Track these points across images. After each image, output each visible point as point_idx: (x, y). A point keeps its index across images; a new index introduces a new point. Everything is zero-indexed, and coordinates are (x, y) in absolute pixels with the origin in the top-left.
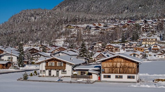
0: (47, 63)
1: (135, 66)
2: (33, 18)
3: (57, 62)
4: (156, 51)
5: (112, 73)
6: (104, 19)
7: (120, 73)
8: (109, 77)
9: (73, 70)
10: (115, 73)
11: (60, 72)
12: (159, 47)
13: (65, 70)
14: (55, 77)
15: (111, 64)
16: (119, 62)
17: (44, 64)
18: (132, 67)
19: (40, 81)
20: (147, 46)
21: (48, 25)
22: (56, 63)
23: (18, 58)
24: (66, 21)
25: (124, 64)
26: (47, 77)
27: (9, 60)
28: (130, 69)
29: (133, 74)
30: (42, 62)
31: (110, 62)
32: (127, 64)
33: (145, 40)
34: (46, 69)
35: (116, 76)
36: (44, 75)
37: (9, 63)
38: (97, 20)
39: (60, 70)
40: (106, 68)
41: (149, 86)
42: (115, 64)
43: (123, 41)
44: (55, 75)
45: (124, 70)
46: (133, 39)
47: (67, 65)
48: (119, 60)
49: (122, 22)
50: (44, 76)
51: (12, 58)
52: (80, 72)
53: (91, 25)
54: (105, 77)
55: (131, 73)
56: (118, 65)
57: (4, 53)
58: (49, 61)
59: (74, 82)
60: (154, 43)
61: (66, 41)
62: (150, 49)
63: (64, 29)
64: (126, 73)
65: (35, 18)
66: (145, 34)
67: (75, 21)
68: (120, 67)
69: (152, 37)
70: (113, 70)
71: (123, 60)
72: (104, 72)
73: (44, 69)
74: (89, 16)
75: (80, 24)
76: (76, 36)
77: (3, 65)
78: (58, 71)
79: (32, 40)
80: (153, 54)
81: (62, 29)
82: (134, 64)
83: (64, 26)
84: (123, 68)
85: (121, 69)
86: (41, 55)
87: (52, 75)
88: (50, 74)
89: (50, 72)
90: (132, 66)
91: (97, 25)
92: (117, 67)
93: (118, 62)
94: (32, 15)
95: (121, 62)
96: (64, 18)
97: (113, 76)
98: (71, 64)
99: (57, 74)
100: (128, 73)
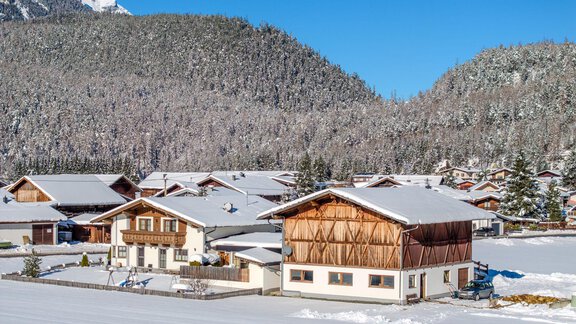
0: (133, 219)
1: (396, 237)
2: (517, 77)
3: (162, 219)
5: (319, 262)
7: (345, 263)
8: (308, 277)
10: (329, 262)
11: (170, 252)
13: (184, 247)
14: (156, 271)
15: (315, 226)
16: (340, 219)
17: (122, 225)
18: (385, 241)
22: (157, 221)
25: (358, 225)
28: (379, 249)
29: (388, 267)
30: (116, 217)
31: (311, 218)
32: (368, 228)
34: (129, 244)
35: (330, 273)
36: (124, 262)
39: (169, 246)
40: (298, 240)
42: (328, 225)
44: (156, 266)
45: (358, 252)
47: (189, 229)
48: (341, 210)
54: (295, 275)
55: (383, 267)
56: (340, 231)
64: (364, 264)
65: (525, 77)
68: (346, 241)
70: (321, 251)
71: (354, 213)
72: (293, 259)
73: (122, 241)
78: (163, 252)
82: (394, 226)
84: (355, 242)
85: (348, 246)
87: (146, 266)
88: (141, 262)
89: (141, 252)
90: (386, 238)
92: (333, 241)
93: (336, 219)
94: (514, 67)
95: (348, 219)
97: (321, 273)
99: (162, 263)
100: (372, 266)
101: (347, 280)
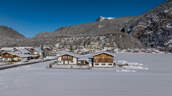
0: (62, 57)
1: (112, 58)
2: (45, 35)
4: (98, 49)
5: (100, 62)
6: (74, 36)
7: (104, 62)
8: (98, 64)
9: (77, 61)
10: (101, 62)
11: (70, 62)
12: (99, 47)
13: (73, 61)
14: (67, 65)
15: (99, 57)
17: (61, 58)
19: (60, 68)
20: (94, 47)
21: (52, 38)
22: (67, 57)
23: (42, 53)
24: (59, 37)
25: (106, 57)
26: (62, 65)
27: (38, 55)
28: (110, 60)
29: (111, 62)
30: (59, 57)
33: (93, 45)
34: (62, 60)
35: (102, 64)
36: (61, 63)
37: (39, 56)
38: (71, 37)
40: (96, 59)
41: (126, 71)
42: (101, 57)
43: (84, 45)
44: (67, 64)
45: (106, 61)
46: (88, 44)
47: (74, 58)
48: (103, 55)
49: (82, 38)
50: (60, 65)
51: (39, 53)
52: (81, 61)
53: (70, 39)
54: (96, 64)
55: (110, 62)
56: (103, 58)
57: (35, 50)
58: (63, 56)
59: (81, 69)
60: (97, 46)
61: (60, 45)
62: (95, 48)
63: (59, 40)
64: (107, 62)
65: (46, 36)
66: (93, 42)
67: (63, 37)
68: (104, 59)
69: (95, 43)
72: (95, 62)
73: (61, 60)
74: (68, 35)
75: (65, 38)
76: (64, 43)
77: (35, 57)
78: (69, 62)
79: (45, 44)
80: (97, 50)
81: (58, 40)
83: (58, 39)
84: (106, 59)
85: (105, 60)
86: (52, 51)
87: (65, 64)
88: (64, 63)
89: (64, 62)
91: (72, 38)
92: (102, 59)
94: (45, 34)
96: (58, 35)
97: (100, 64)
98: (76, 58)
99: (68, 63)
100: (109, 62)
101: (105, 64)
